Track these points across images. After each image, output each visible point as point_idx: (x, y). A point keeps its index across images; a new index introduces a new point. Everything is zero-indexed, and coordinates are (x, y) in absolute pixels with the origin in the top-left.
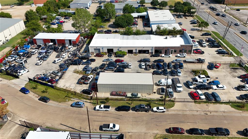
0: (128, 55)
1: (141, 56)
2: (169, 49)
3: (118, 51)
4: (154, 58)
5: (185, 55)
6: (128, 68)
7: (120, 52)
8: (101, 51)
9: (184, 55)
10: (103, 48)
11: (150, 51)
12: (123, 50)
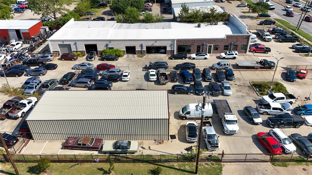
0: (126, 56)
1: (151, 57)
2: (204, 43)
3: (105, 48)
4: (175, 62)
6: (121, 80)
7: (111, 50)
8: (73, 49)
9: (233, 54)
10: (76, 42)
11: (168, 49)
12: (116, 46)
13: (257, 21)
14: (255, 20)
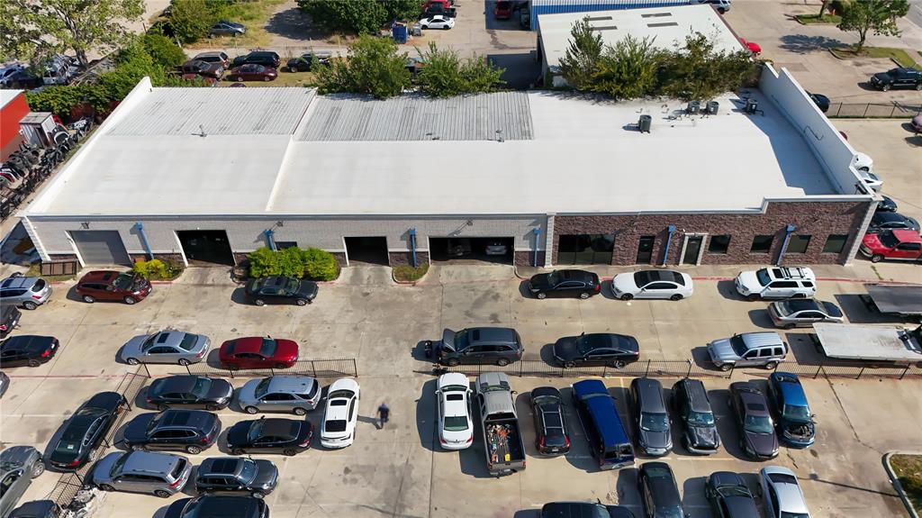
0: (347, 271)
1: (452, 280)
2: (672, 229)
3: (262, 244)
4: (550, 312)
5: (808, 284)
7: (285, 254)
8: (132, 246)
9: (794, 284)
10: (138, 224)
11: (521, 246)
12: (305, 239)
13: (858, 65)
14: (849, 62)
